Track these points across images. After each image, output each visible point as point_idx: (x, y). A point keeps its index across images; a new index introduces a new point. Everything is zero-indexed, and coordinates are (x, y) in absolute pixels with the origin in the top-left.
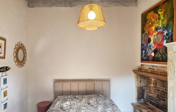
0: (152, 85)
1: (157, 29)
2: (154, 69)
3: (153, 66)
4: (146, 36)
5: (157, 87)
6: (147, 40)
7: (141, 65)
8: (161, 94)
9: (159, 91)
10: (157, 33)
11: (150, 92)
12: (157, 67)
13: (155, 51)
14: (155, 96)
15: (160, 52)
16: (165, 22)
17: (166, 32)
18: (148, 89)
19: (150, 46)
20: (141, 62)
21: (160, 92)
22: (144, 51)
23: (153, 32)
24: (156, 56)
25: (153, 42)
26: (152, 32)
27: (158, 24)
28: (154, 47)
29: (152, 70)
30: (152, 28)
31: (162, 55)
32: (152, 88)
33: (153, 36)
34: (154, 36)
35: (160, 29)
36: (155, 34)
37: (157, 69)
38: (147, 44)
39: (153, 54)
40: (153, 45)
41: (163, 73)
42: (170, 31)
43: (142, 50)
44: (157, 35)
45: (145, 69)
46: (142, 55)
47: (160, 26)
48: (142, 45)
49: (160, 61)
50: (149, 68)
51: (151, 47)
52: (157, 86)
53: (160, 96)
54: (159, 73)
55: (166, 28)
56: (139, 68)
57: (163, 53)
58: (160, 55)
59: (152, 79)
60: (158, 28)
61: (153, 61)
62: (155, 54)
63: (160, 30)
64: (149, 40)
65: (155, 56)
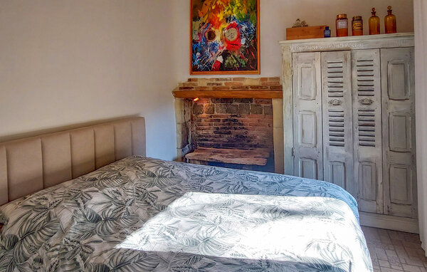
0: (204, 115)
1: (227, 19)
2: (220, 84)
3: (218, 79)
4: (204, 27)
5: (215, 116)
6: (206, 34)
7: (190, 80)
8: (223, 124)
9: (219, 120)
10: (227, 25)
11: (199, 129)
12: (226, 79)
13: (225, 55)
14: (211, 132)
15: (234, 56)
16: (243, 12)
17: (244, 27)
18: (195, 123)
19: (214, 45)
20: (191, 74)
21: (221, 122)
22: (198, 54)
23: (220, 23)
24: (227, 61)
25: (221, 39)
26: (216, 22)
27: (230, 11)
28: (223, 48)
29: (215, 86)
30: (219, 16)
31: (239, 60)
32: (203, 120)
33: (220, 29)
34: (223, 29)
35: (233, 20)
36: (225, 26)
37: (225, 83)
38: (206, 42)
39: (220, 59)
40: (220, 43)
41: (239, 88)
42: (252, 26)
43: (193, 51)
44: (228, 28)
45: (199, 85)
46: (193, 60)
47: (235, 15)
48: (193, 42)
49: (235, 70)
50: (208, 84)
51: (217, 47)
52: (216, 113)
53: (222, 128)
54: (231, 89)
55: (245, 20)
56: (182, 86)
57: (240, 58)
58: (235, 61)
59: (205, 105)
60: (230, 17)
61: (220, 70)
62: (225, 58)
63: (235, 22)
64: (211, 35)
65: (224, 61)
